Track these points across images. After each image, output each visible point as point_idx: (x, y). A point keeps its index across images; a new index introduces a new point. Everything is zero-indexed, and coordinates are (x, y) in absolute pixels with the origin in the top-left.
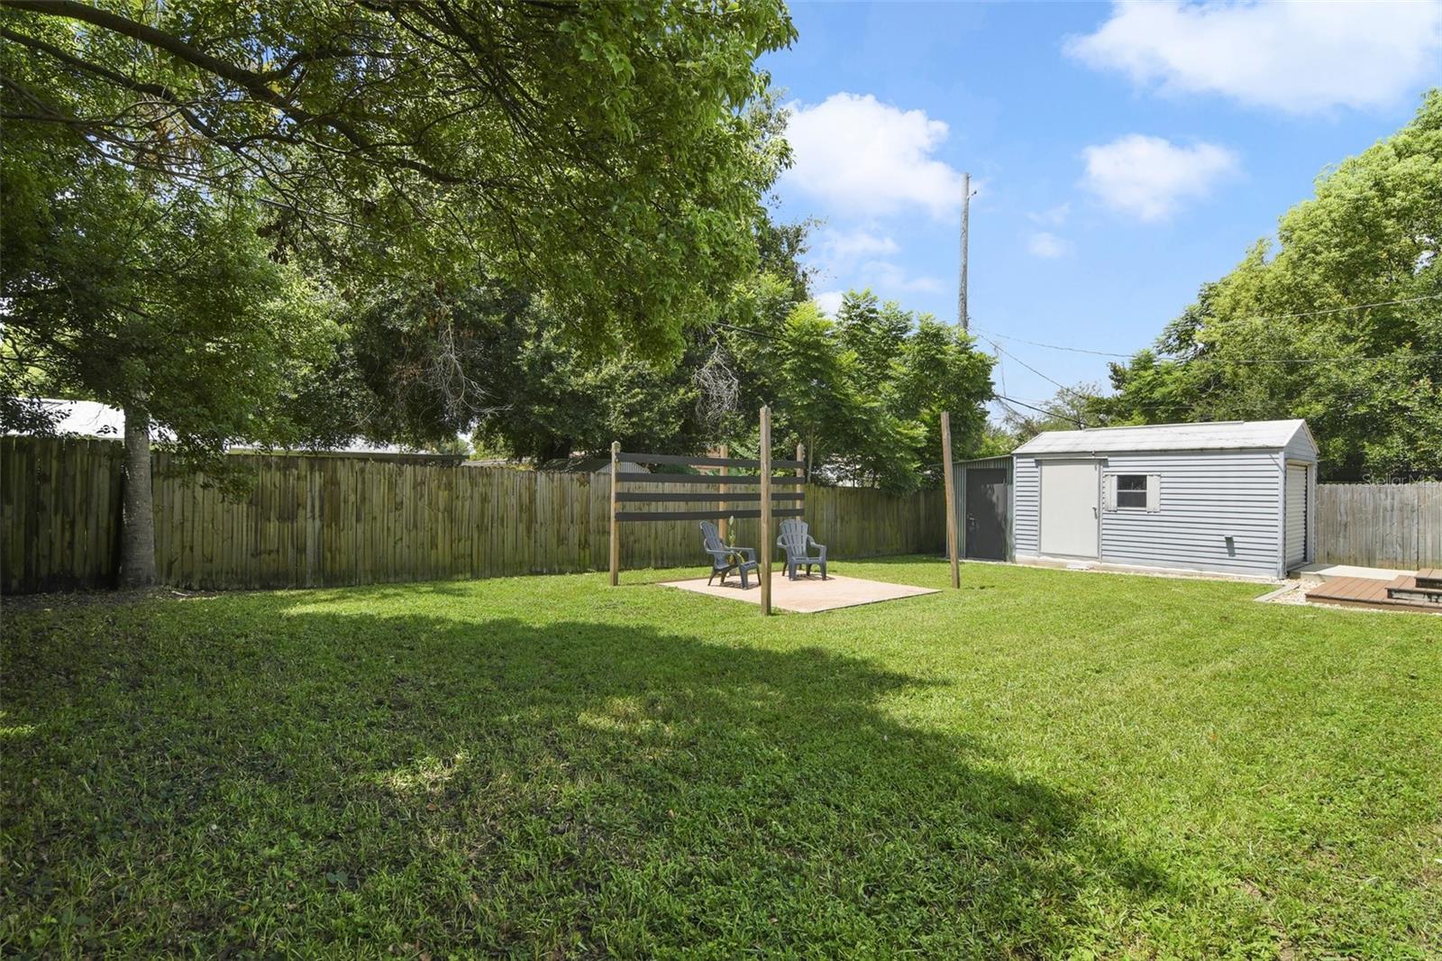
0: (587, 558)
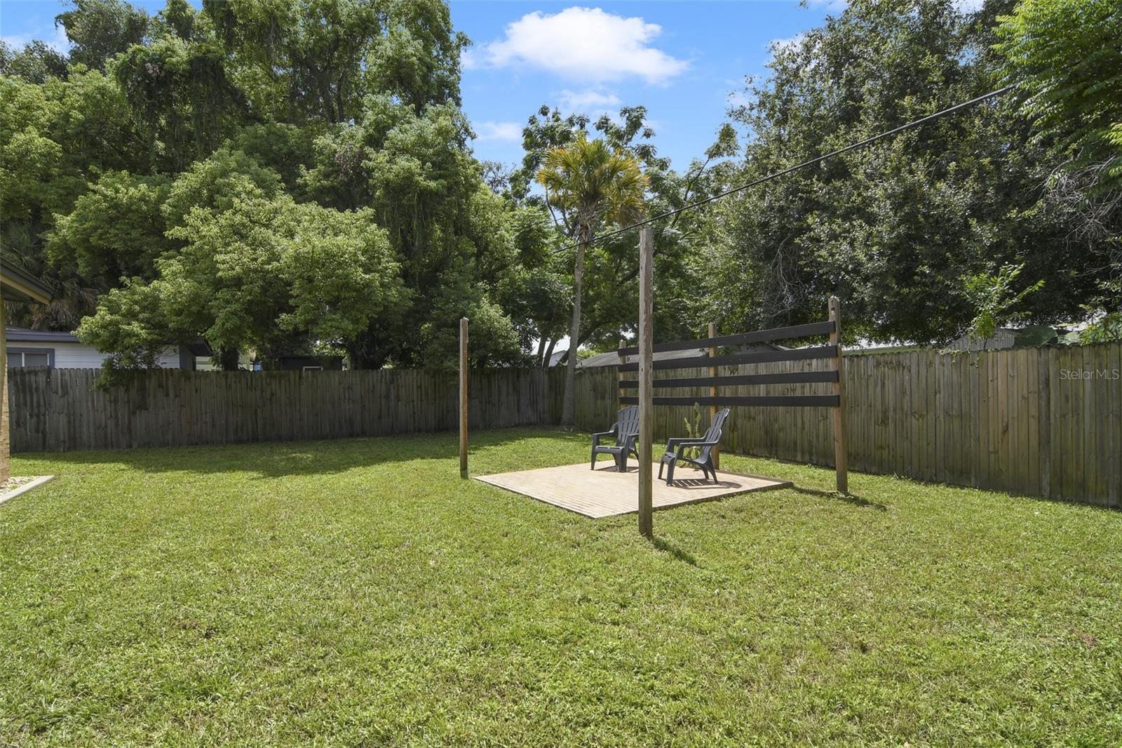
0: (735, 440)
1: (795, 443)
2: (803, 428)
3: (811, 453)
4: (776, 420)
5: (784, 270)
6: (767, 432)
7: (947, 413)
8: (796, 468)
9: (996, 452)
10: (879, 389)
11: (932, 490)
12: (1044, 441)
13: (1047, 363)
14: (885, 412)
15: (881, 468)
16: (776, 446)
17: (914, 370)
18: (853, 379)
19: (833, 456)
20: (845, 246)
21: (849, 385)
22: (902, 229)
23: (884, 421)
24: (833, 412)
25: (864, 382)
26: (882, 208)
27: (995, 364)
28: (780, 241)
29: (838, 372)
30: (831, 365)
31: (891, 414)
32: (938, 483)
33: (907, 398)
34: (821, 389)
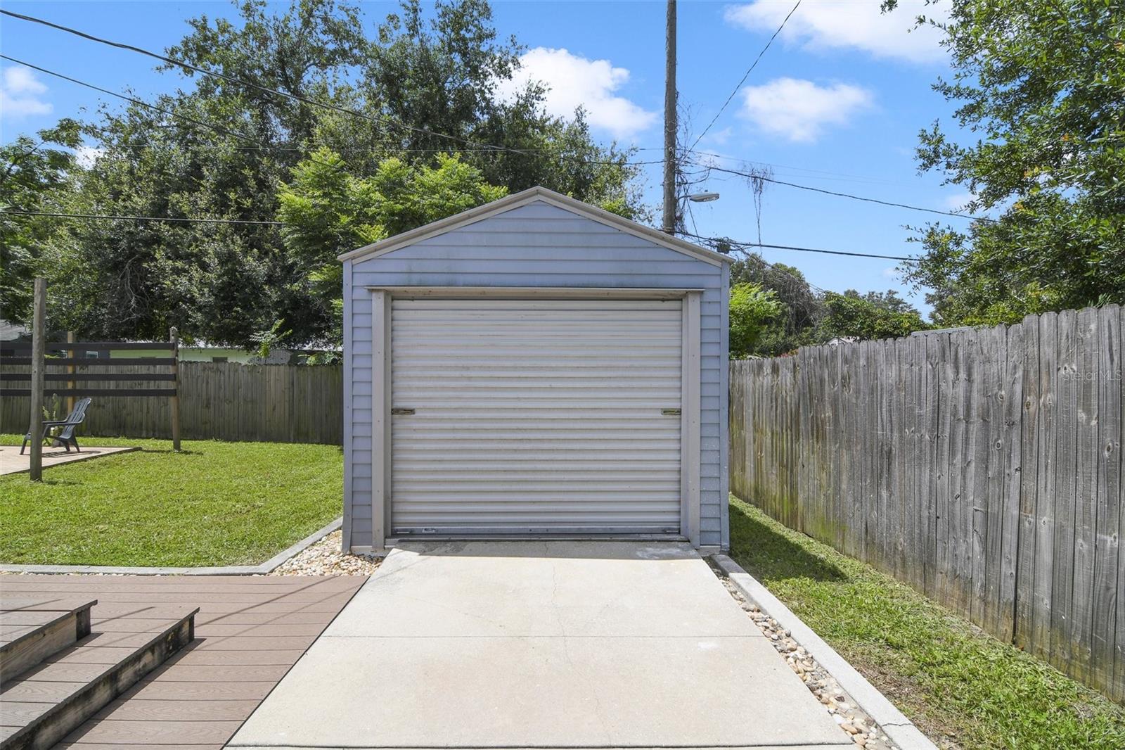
1: (141, 424)
2: (148, 412)
3: (154, 431)
4: (124, 407)
5: (131, 282)
6: (115, 417)
7: (245, 400)
8: (142, 441)
9: (270, 421)
10: (204, 385)
11: (234, 445)
12: (291, 414)
13: (293, 374)
14: (208, 400)
15: (206, 436)
16: (124, 427)
17: (226, 373)
18: (187, 378)
19: (171, 431)
20: (184, 280)
21: (184, 381)
22: (225, 278)
23: (208, 406)
24: (172, 400)
25: (194, 380)
26: (213, 261)
27: (269, 372)
28: (129, 258)
29: (175, 375)
30: (170, 370)
31: (212, 401)
32: (238, 441)
33: (222, 391)
34: (163, 385)
